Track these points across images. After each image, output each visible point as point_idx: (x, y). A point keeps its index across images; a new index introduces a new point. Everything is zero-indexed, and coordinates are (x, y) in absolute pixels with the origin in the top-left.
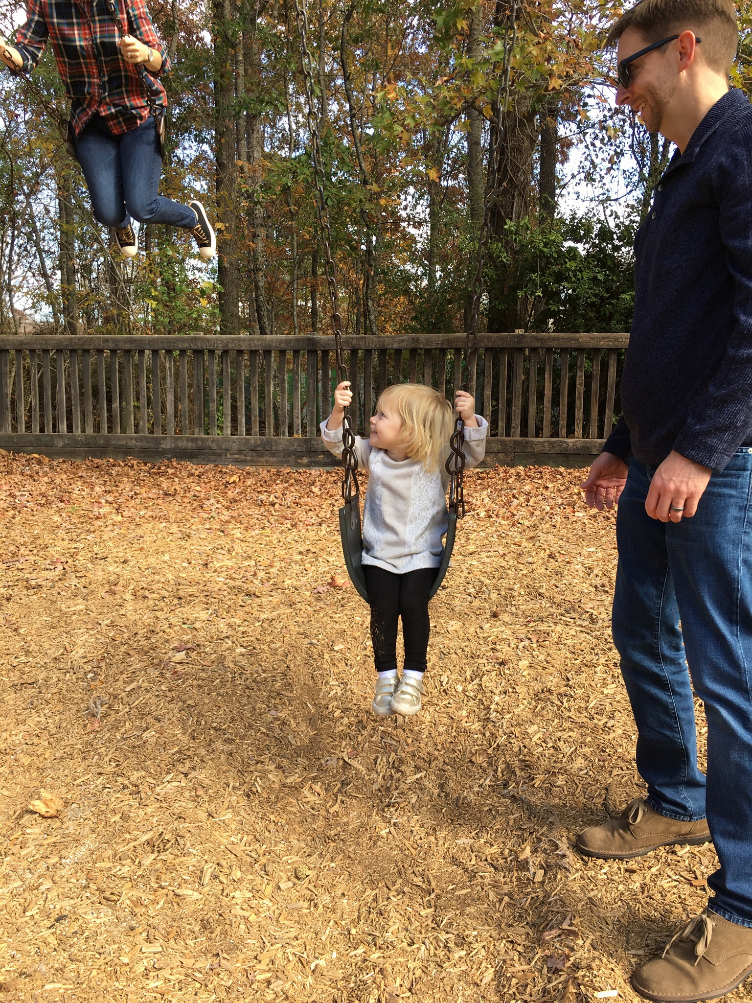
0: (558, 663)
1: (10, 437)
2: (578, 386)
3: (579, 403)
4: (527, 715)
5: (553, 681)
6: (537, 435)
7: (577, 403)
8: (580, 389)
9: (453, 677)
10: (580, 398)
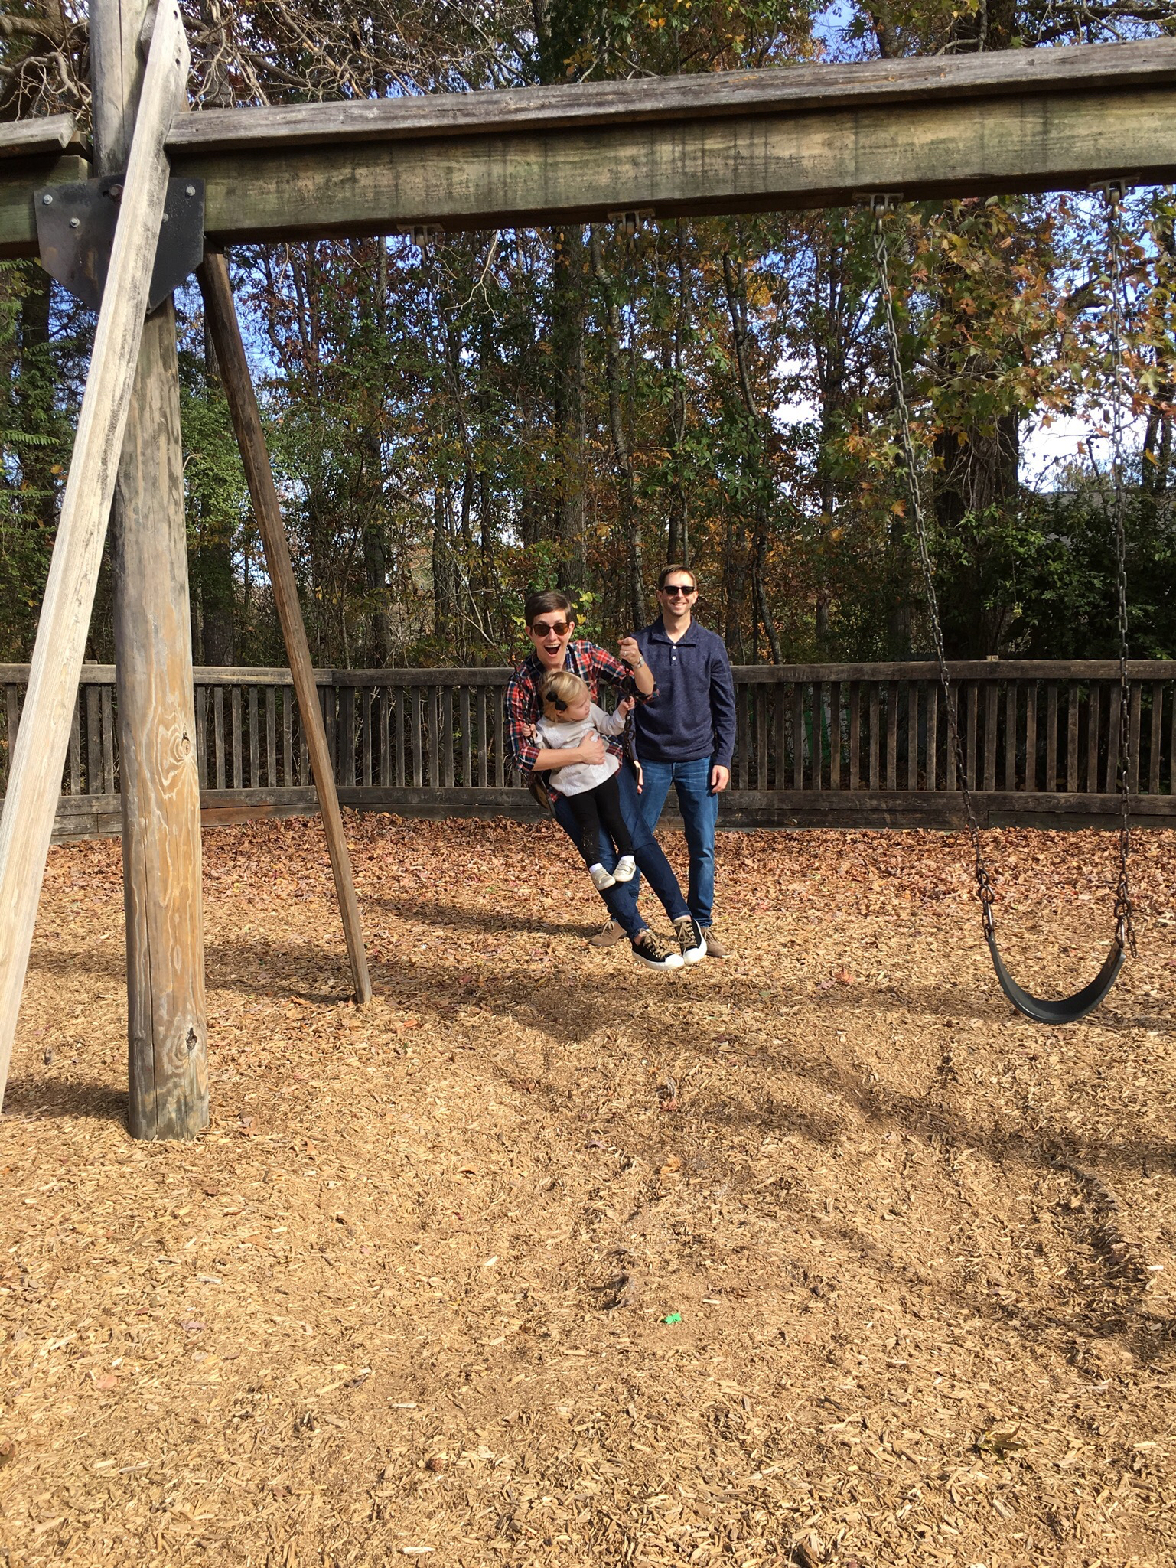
0: (1089, 1060)
1: (354, 790)
2: (1071, 726)
3: (1073, 747)
4: (1064, 1103)
5: (1085, 1075)
6: (1018, 789)
7: (1070, 748)
8: (1073, 730)
9: (987, 1070)
10: (1073, 741)
